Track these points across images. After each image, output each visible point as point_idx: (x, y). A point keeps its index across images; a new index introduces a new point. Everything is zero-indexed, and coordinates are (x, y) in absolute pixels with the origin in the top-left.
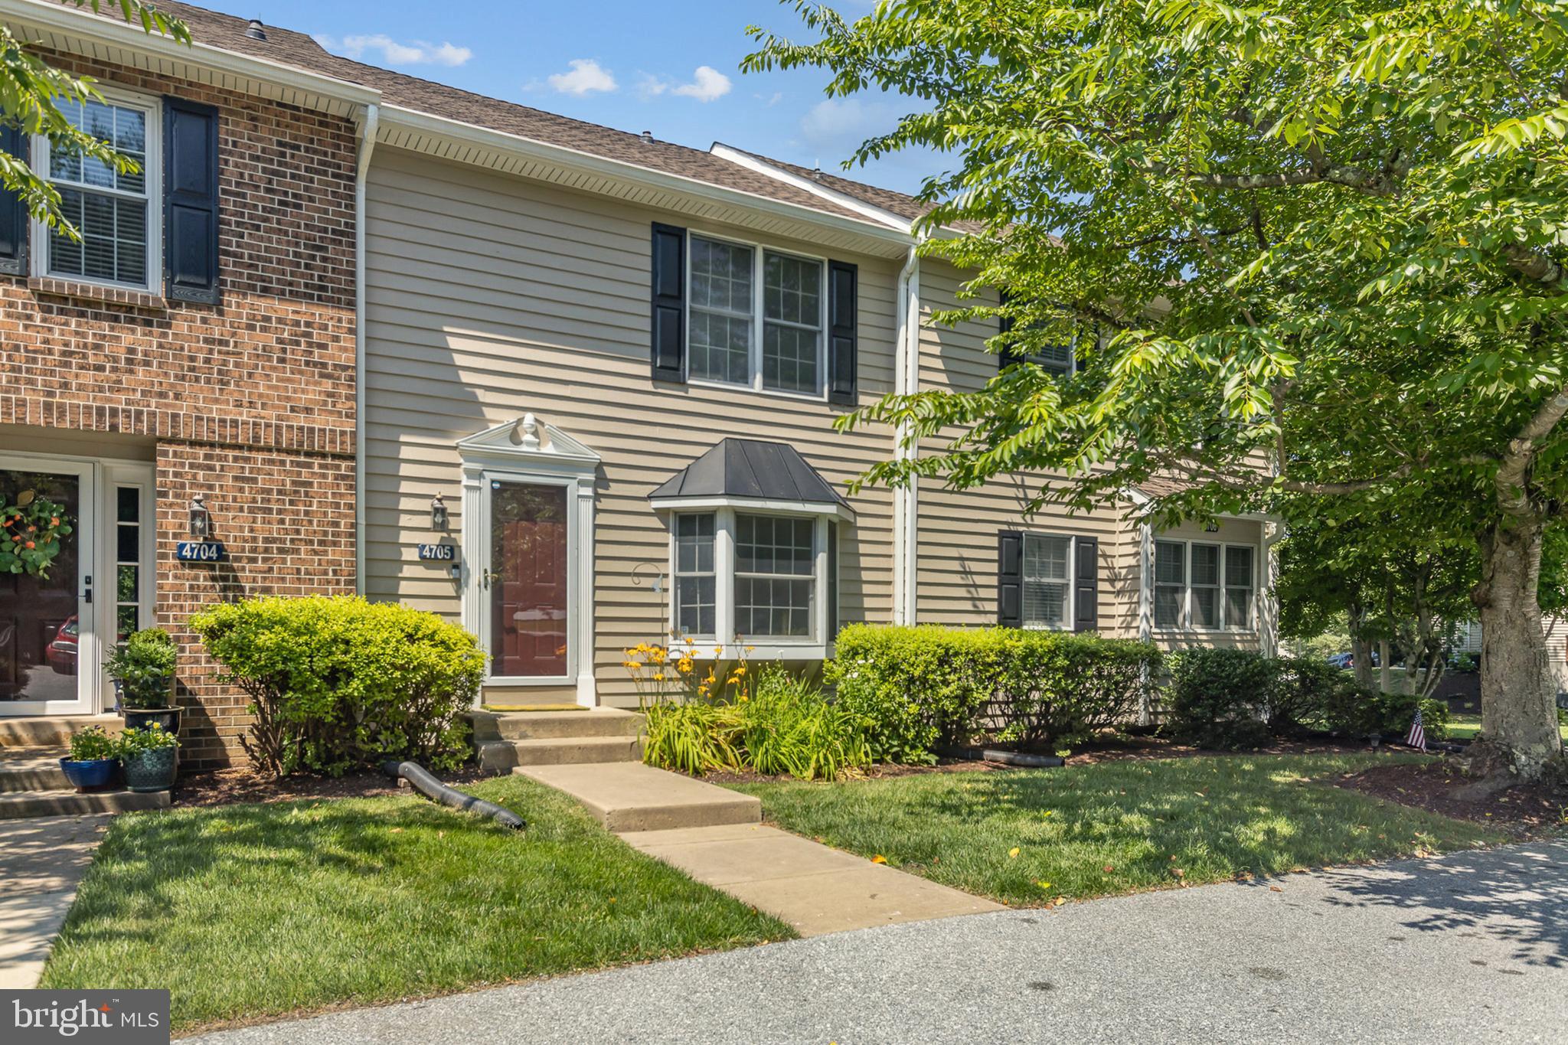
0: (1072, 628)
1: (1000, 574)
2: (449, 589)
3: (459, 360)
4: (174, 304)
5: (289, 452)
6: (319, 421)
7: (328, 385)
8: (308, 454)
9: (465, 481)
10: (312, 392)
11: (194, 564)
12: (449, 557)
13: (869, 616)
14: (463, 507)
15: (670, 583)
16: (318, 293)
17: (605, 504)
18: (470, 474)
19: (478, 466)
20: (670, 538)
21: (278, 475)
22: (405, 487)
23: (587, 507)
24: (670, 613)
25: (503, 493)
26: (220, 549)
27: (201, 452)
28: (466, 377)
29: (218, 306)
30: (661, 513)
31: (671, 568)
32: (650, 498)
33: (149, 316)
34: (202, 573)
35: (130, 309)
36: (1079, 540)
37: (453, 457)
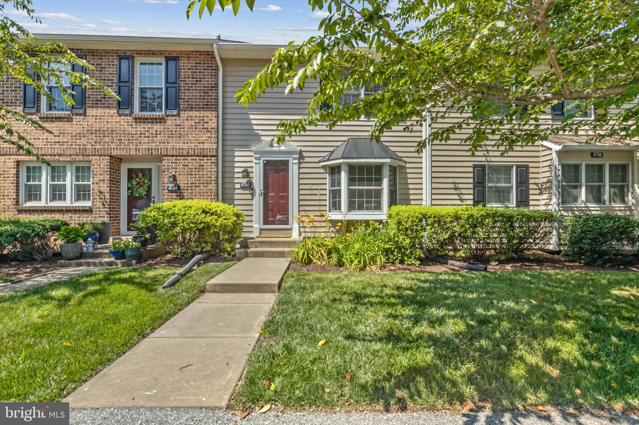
0: (515, 205)
1: (474, 183)
2: (249, 197)
3: (253, 122)
4: (167, 116)
5: (198, 156)
6: (206, 146)
7: (209, 134)
8: (203, 156)
9: (255, 161)
10: (204, 137)
11: (172, 192)
12: (250, 186)
13: (412, 202)
14: (254, 170)
15: (327, 192)
16: (206, 107)
17: (303, 165)
18: (256, 159)
19: (258, 156)
20: (327, 176)
21: (194, 163)
22: (237, 165)
23: (296, 167)
24: (327, 203)
25: (267, 164)
26: (179, 187)
27: (174, 158)
28: (255, 127)
29: (178, 115)
30: (324, 167)
31: (327, 187)
32: (320, 162)
33: (161, 120)
34: (174, 194)
35: (156, 119)
36: (518, 167)
37: (251, 154)
